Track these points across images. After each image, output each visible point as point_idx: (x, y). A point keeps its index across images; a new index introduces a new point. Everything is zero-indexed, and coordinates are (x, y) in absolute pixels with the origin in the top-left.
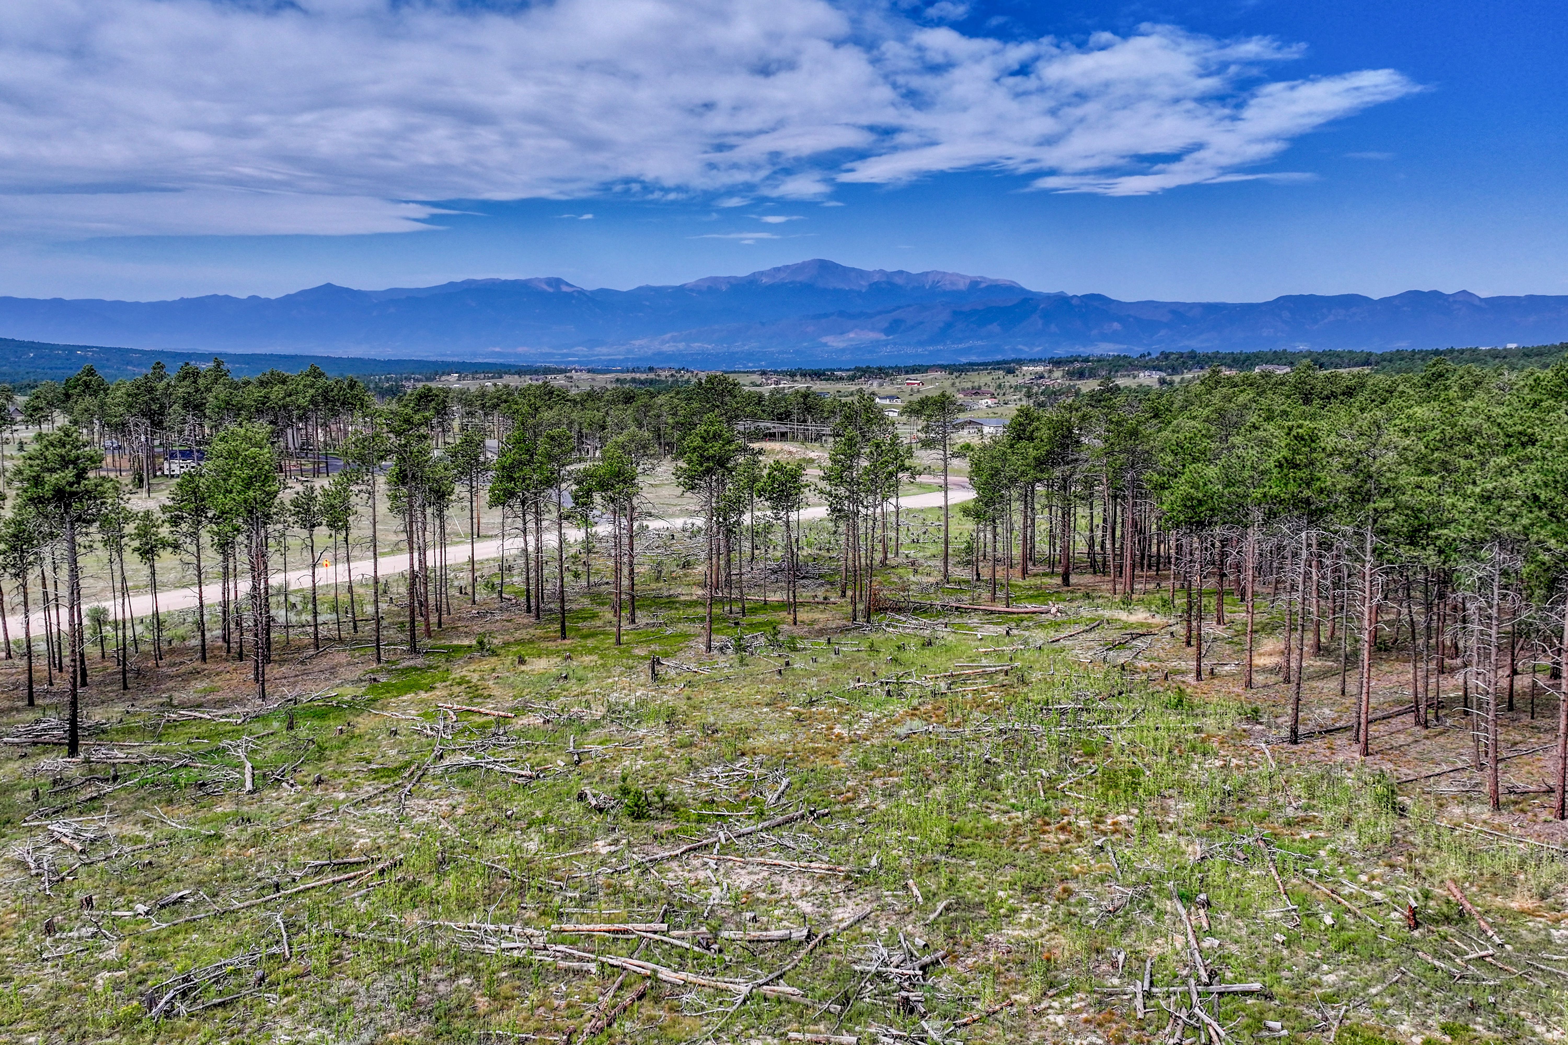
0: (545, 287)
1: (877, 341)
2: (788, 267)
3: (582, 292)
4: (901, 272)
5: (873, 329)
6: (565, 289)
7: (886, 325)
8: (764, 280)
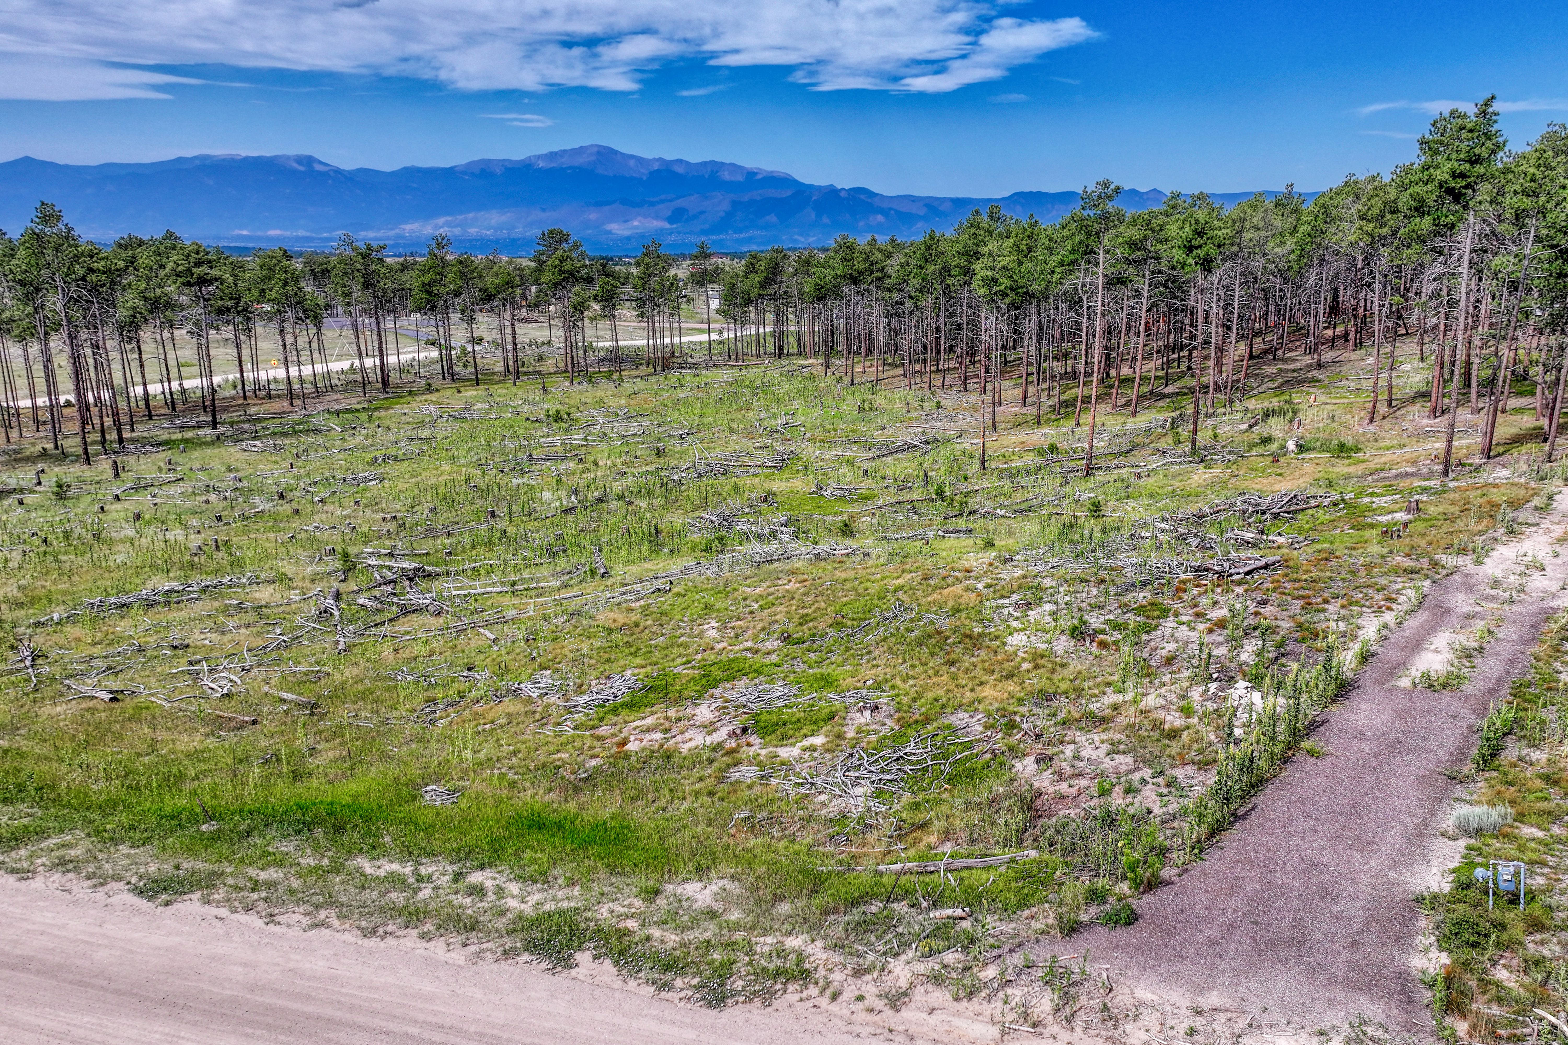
0: (295, 165)
1: (661, 230)
2: (565, 151)
3: (338, 171)
4: (680, 161)
5: (657, 217)
6: (318, 167)
7: (669, 213)
8: (541, 164)
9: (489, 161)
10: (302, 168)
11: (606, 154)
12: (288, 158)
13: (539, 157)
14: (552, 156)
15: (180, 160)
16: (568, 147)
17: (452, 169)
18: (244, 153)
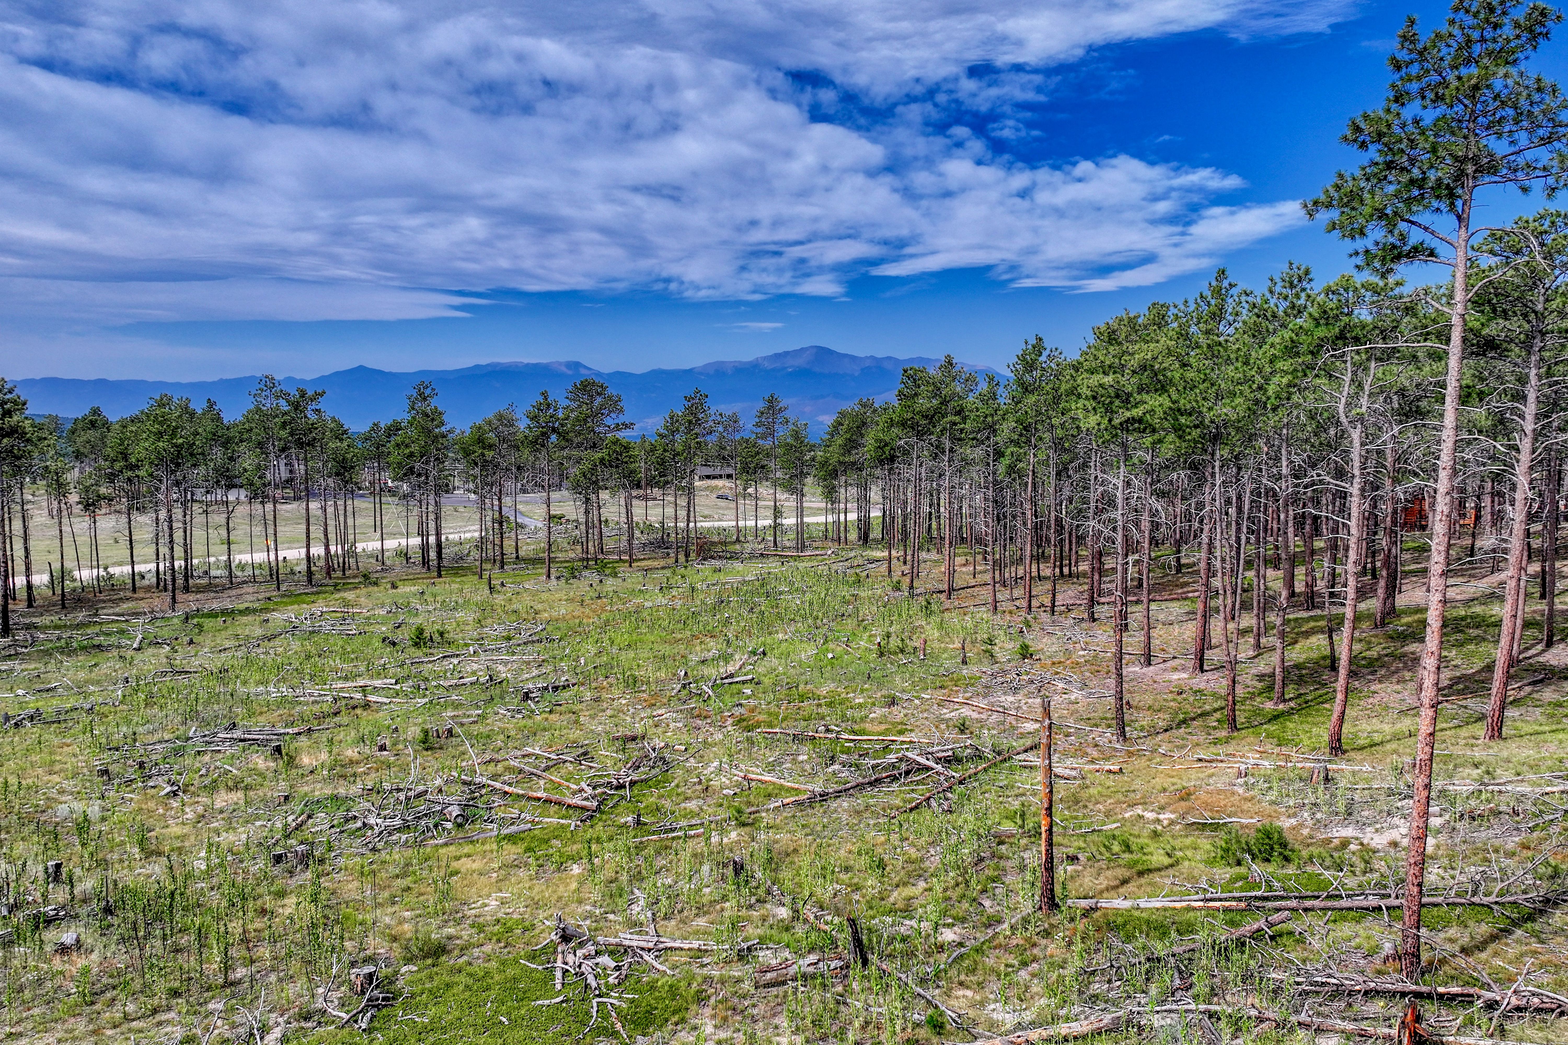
0: (564, 369)
2: (786, 353)
3: (599, 375)
4: (889, 358)
6: (583, 371)
8: (767, 365)
9: (723, 362)
10: (570, 372)
11: (822, 353)
12: (560, 364)
13: (765, 358)
14: (777, 356)
15: (477, 367)
16: (790, 349)
17: (691, 371)
18: (526, 361)
